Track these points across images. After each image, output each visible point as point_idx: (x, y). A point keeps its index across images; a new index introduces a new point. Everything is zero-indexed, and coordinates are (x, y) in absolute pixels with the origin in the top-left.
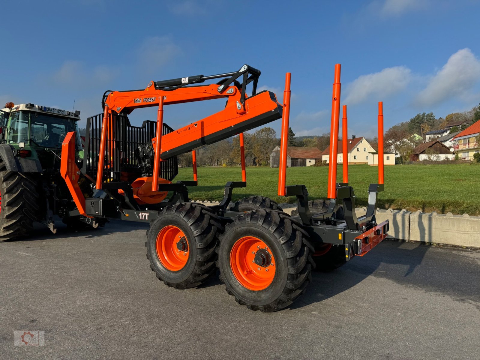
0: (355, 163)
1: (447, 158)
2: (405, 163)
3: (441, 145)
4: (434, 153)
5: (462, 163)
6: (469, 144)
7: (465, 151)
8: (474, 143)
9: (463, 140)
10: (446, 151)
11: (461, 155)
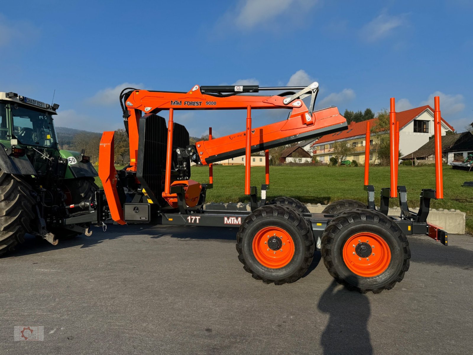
0: (233, 164)
1: (307, 161)
2: (275, 165)
3: (302, 150)
4: (298, 157)
5: (321, 166)
6: (324, 150)
7: (321, 155)
8: (328, 149)
9: (320, 147)
10: (306, 154)
11: (318, 159)
